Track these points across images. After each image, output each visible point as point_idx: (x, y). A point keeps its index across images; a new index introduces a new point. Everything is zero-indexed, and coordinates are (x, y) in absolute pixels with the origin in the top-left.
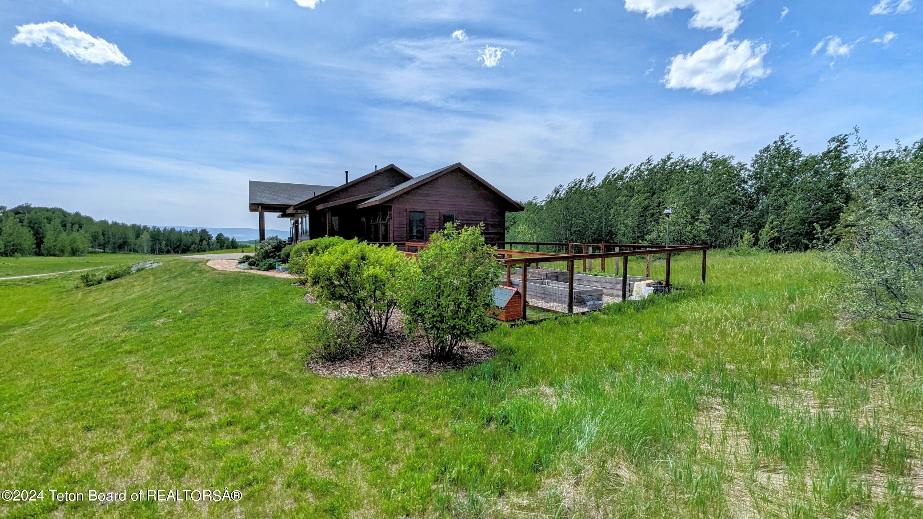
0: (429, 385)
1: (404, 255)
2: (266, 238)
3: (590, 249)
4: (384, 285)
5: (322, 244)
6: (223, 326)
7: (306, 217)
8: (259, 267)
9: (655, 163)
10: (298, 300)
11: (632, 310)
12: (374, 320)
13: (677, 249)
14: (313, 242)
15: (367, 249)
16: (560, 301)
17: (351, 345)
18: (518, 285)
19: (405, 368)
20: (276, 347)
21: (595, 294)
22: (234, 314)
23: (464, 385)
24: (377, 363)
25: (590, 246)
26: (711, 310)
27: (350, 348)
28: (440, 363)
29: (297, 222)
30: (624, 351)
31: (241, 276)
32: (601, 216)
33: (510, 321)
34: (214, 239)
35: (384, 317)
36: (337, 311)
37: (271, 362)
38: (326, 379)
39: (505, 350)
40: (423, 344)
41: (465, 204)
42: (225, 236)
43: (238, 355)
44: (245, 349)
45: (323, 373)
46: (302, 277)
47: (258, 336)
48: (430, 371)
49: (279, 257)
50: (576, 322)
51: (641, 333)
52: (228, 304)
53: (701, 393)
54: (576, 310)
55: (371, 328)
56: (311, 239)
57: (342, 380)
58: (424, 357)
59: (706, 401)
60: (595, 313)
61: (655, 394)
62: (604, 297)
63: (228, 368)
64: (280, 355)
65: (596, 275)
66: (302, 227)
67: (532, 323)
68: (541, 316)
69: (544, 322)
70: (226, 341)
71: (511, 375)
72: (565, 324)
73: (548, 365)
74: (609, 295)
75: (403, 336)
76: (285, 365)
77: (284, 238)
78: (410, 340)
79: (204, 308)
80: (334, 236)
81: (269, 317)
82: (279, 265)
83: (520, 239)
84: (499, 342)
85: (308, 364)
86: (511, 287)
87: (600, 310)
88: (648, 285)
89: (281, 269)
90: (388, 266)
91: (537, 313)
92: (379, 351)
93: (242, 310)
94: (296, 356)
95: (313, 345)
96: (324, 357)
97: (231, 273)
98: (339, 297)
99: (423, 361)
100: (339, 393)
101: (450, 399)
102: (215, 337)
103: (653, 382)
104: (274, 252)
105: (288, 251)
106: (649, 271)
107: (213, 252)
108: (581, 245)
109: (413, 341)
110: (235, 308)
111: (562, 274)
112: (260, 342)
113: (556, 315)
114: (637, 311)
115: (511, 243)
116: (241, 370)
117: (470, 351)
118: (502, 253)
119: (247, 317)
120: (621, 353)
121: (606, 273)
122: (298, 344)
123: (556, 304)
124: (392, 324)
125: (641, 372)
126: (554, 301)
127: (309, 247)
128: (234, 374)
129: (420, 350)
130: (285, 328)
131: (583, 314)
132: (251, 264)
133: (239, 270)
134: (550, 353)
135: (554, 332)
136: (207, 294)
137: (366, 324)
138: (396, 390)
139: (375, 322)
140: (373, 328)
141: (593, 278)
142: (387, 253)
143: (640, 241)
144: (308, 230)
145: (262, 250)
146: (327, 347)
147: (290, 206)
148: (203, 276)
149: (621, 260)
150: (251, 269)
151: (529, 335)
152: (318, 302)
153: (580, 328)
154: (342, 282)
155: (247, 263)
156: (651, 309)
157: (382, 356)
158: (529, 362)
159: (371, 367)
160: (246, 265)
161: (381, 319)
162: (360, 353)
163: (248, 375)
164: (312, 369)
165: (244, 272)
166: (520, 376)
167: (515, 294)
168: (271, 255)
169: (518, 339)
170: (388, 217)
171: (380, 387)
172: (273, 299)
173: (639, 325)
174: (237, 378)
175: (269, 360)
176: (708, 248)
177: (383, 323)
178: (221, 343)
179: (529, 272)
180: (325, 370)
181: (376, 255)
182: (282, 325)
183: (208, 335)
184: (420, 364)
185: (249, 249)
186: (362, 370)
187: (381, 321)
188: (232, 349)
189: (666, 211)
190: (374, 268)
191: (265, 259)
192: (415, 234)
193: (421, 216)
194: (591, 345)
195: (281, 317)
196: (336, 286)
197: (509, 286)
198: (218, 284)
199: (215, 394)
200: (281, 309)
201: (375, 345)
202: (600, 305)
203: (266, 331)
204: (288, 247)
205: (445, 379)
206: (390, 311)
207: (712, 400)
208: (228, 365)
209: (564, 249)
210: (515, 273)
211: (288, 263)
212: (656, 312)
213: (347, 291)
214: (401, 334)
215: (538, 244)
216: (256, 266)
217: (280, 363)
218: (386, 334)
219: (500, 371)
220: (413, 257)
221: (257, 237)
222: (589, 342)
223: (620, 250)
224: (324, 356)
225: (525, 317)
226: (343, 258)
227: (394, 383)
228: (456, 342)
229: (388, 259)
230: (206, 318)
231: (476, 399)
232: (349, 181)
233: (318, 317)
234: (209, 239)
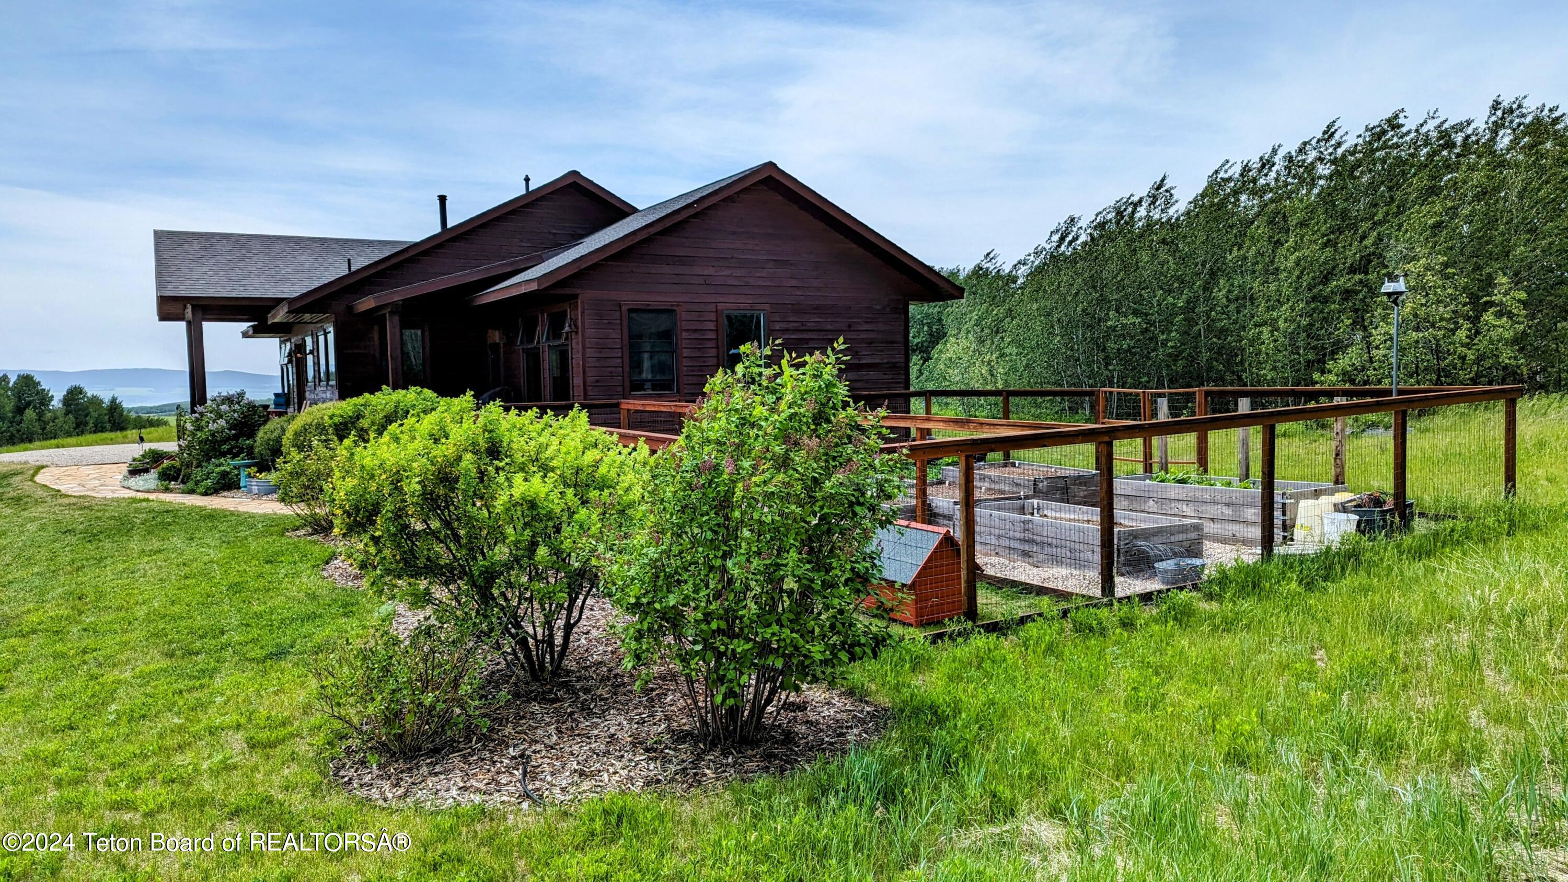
0: (694, 822)
1: (615, 438)
2: (209, 396)
3: (1163, 405)
4: (558, 530)
5: (373, 412)
6: (85, 662)
7: (326, 334)
8: (190, 485)
9: (1350, 141)
10: (308, 580)
11: (1294, 585)
12: (530, 630)
13: (1427, 398)
14: (347, 406)
15: (505, 425)
16: (1078, 563)
17: (462, 708)
18: (950, 518)
19: (624, 773)
20: (243, 721)
21: (1181, 537)
22: (117, 626)
23: (796, 820)
24: (543, 762)
25: (1160, 395)
26: (1535, 577)
27: (463, 717)
28: (725, 754)
29: (300, 348)
30: (1271, 708)
31: (137, 511)
32: (1191, 305)
33: (929, 624)
34: (56, 403)
35: (561, 623)
36: (423, 607)
37: (227, 767)
38: (391, 814)
39: (917, 711)
40: (675, 700)
41: (794, 283)
42: (89, 394)
43: (131, 748)
44: (149, 733)
45: (382, 793)
46: (317, 510)
47: (190, 691)
48: (698, 781)
49: (250, 452)
50: (1127, 624)
51: (1321, 653)
52: (100, 595)
53: (1510, 834)
54: (1126, 586)
55: (521, 656)
56: (342, 397)
57: (437, 813)
58: (680, 737)
59: (1526, 858)
60: (1183, 596)
61: (1368, 840)
62: (1209, 547)
63: (101, 788)
64: (253, 745)
65: (1183, 481)
66: (317, 364)
67: (994, 628)
68: (1020, 606)
69: (1030, 624)
70: (95, 706)
71: (936, 787)
72: (1091, 629)
73: (1044, 753)
74: (1224, 541)
75: (616, 676)
76: (269, 773)
77: (263, 395)
78: (637, 686)
79: (29, 612)
80: (405, 387)
81: (223, 633)
82: (249, 476)
83: (955, 379)
84: (897, 688)
85: (338, 769)
86: (930, 523)
87: (1195, 587)
88: (1342, 508)
89: (255, 489)
90: (568, 473)
91: (1007, 597)
92: (548, 724)
93: (141, 612)
94: (302, 747)
95: (352, 711)
96: (382, 748)
97: (106, 503)
98: (426, 567)
99: (675, 750)
100: (429, 854)
101: (756, 862)
102: (62, 697)
103: (1363, 803)
104: (236, 438)
105: (276, 434)
106: (1343, 467)
107: (53, 442)
108: (1137, 395)
109: (646, 691)
110: (119, 609)
111: (1080, 480)
112: (193, 709)
113: (1064, 605)
114: (1309, 585)
115: (927, 395)
116: (139, 793)
117: (812, 717)
118: (902, 424)
119: (157, 635)
120: (1262, 716)
121: (1211, 475)
122: (307, 710)
123: (1064, 571)
124: (583, 641)
125: (1326, 773)
126: (1058, 561)
127: (336, 420)
128: (118, 806)
129: (667, 718)
130: (269, 662)
131: (1146, 597)
132: (167, 476)
133: (132, 494)
134: (1049, 718)
135: (1060, 656)
136: (36, 570)
137: (508, 644)
138: (597, 840)
139: (535, 637)
140: (528, 656)
141: (1174, 491)
142: (565, 436)
143: (1316, 376)
144: (332, 369)
145: (199, 434)
146: (392, 717)
147: (278, 301)
148: (25, 514)
149: (1255, 435)
150: (167, 490)
151: (987, 665)
152: (365, 583)
153: (1138, 640)
154: (435, 524)
155: (153, 474)
156: (1350, 581)
157: (555, 738)
158: (988, 748)
159: (525, 773)
160: (150, 479)
161: (551, 628)
162: (491, 730)
163: (160, 808)
164: (350, 782)
165: (147, 500)
166: (962, 789)
167: (941, 543)
168: (225, 447)
169: (954, 678)
170: (567, 329)
171: (550, 834)
172: (234, 577)
173: (1315, 629)
174: (127, 817)
175: (221, 762)
176: (1521, 392)
177: (558, 640)
178: (78, 716)
179: (983, 478)
180: (386, 785)
181: (533, 443)
182: (258, 653)
183: (41, 690)
184: (666, 760)
185: (161, 429)
186: (498, 783)
187: (551, 636)
188: (111, 732)
189: (1389, 287)
190: (526, 480)
191: (208, 460)
192: (646, 375)
193: (663, 323)
194: (1173, 691)
195: (255, 632)
196: (415, 534)
197: (923, 522)
198: (70, 538)
199: (60, 869)
200: (257, 608)
201: (535, 707)
202: (1197, 572)
203: (212, 673)
204: (275, 423)
205: (739, 803)
206: (579, 602)
207: (1543, 854)
208: (102, 778)
209: (1087, 406)
210: (941, 482)
211: (276, 469)
212: (1366, 590)
213: (448, 548)
214: (610, 670)
215: (1007, 394)
216: (183, 482)
217: (255, 769)
218: (568, 673)
219: (901, 776)
220: (641, 441)
221: (183, 396)
222: (1163, 684)
223: (1254, 406)
224: (384, 744)
225: (972, 613)
226: (434, 453)
227: (592, 820)
228: (773, 692)
229: (568, 453)
230: (36, 641)
231: (833, 862)
232: (450, 225)
233: (364, 627)
234: (42, 404)
